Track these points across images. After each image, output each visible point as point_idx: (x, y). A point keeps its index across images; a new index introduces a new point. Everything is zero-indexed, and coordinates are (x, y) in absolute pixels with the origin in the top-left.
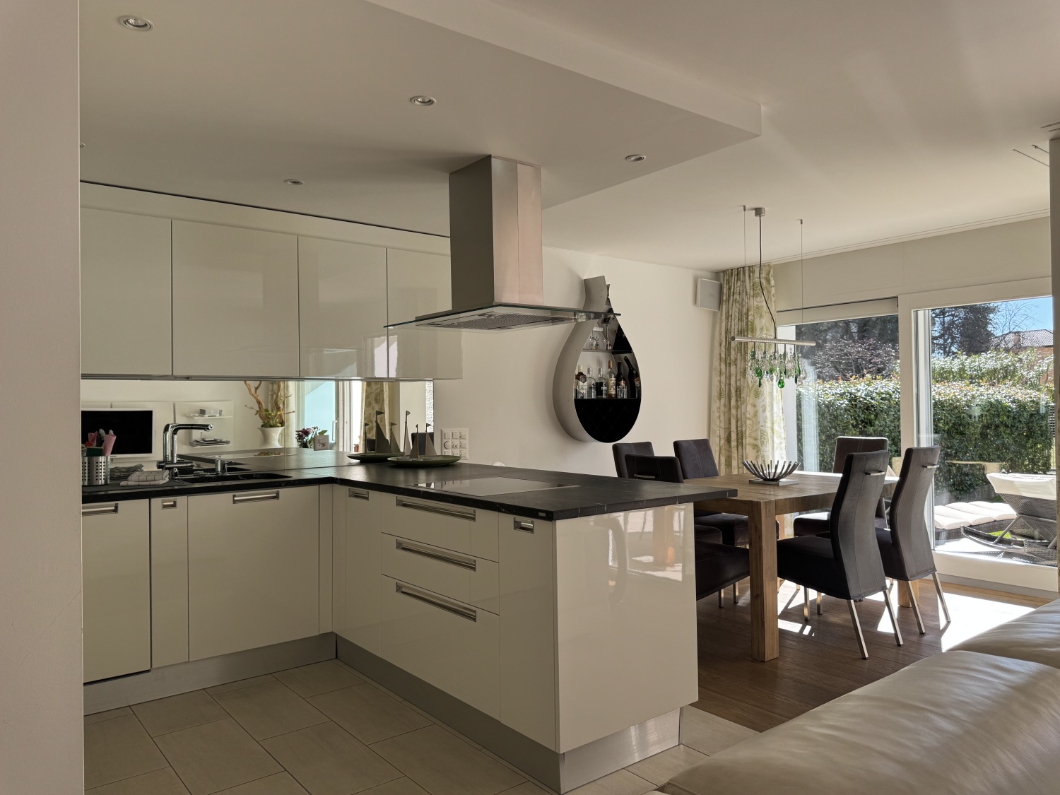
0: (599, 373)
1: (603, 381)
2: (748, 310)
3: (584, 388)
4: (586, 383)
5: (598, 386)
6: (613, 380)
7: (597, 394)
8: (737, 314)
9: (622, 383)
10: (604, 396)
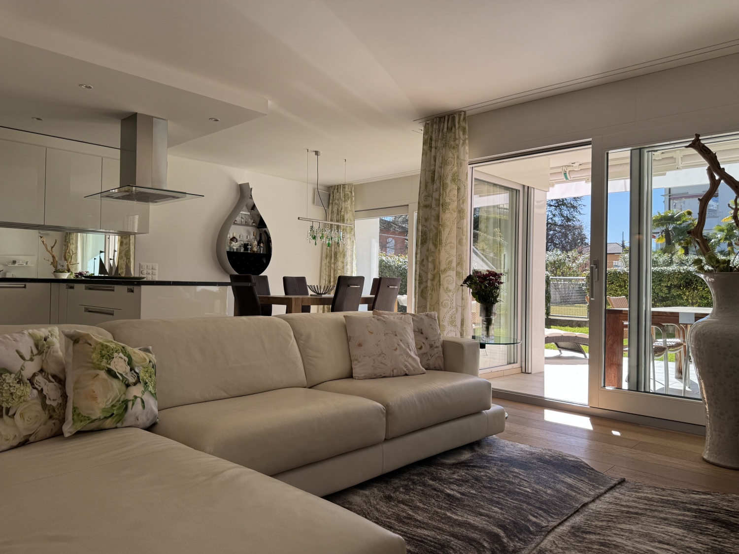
0: (247, 238)
1: (249, 243)
2: (341, 209)
3: (235, 246)
4: (237, 243)
5: (245, 246)
6: (256, 243)
7: (245, 250)
8: (336, 211)
9: (262, 245)
10: (249, 252)
